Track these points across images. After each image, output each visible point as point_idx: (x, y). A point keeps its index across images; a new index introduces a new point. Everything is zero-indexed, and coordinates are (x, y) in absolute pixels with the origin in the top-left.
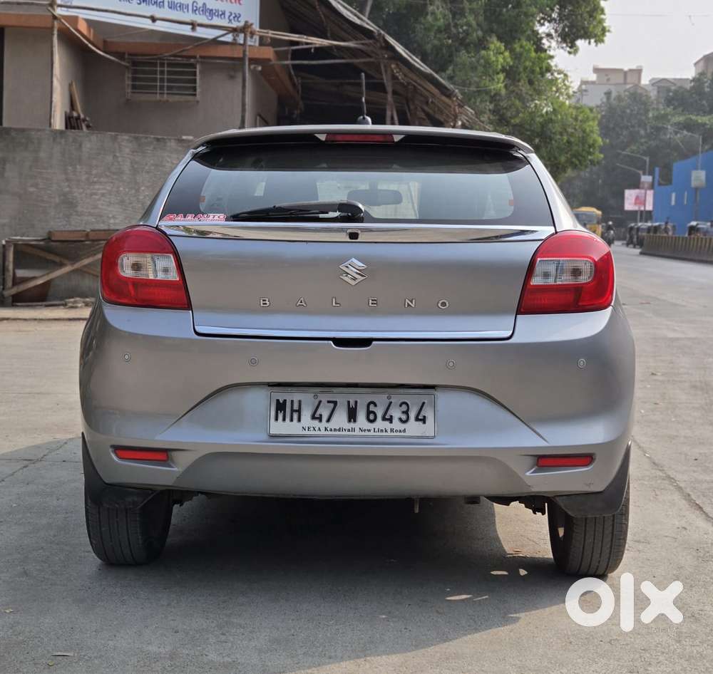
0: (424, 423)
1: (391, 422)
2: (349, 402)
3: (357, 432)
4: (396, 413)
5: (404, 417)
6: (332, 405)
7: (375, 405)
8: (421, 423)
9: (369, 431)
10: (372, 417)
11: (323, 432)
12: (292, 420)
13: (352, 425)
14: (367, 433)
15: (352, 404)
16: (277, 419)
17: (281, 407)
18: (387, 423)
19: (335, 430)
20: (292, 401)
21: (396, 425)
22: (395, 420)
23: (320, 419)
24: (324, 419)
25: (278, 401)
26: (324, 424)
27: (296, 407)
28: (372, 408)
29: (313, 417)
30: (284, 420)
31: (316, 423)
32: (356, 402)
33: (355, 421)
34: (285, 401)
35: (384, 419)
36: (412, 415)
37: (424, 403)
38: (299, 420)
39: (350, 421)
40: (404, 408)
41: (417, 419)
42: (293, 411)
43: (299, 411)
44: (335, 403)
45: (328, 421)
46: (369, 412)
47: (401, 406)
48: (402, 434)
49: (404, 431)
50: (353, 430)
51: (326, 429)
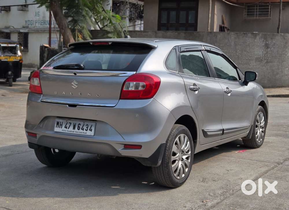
0: (91, 131)
1: (83, 130)
2: (74, 123)
3: (75, 133)
4: (85, 128)
5: (87, 129)
6: (70, 124)
7: (80, 125)
8: (90, 131)
9: (78, 132)
10: (79, 128)
11: (67, 132)
12: (60, 128)
13: (74, 130)
14: (77, 133)
15: (75, 124)
16: (56, 127)
17: (58, 123)
18: (82, 130)
19: (70, 131)
20: (61, 122)
21: (85, 131)
22: (84, 130)
23: (66, 128)
24: (68, 128)
25: (57, 122)
26: (67, 129)
27: (61, 124)
28: (79, 126)
29: (65, 127)
30: (58, 127)
31: (65, 129)
32: (76, 124)
33: (75, 129)
34: (59, 122)
35: (82, 129)
36: (89, 129)
37: (92, 125)
38: (61, 128)
39: (73, 129)
40: (87, 126)
41: (90, 130)
42: (60, 125)
43: (62, 125)
44: (71, 123)
45: (68, 129)
46: (78, 127)
47: (86, 125)
48: (85, 134)
49: (86, 133)
50: (74, 132)
51: (68, 131)
